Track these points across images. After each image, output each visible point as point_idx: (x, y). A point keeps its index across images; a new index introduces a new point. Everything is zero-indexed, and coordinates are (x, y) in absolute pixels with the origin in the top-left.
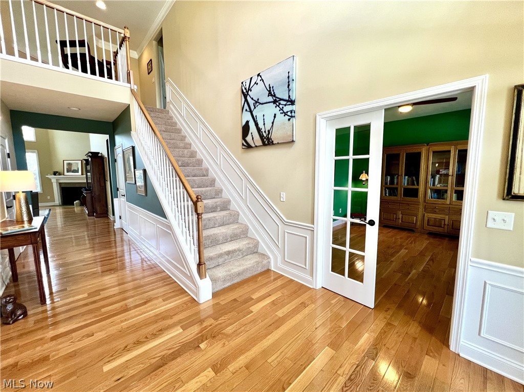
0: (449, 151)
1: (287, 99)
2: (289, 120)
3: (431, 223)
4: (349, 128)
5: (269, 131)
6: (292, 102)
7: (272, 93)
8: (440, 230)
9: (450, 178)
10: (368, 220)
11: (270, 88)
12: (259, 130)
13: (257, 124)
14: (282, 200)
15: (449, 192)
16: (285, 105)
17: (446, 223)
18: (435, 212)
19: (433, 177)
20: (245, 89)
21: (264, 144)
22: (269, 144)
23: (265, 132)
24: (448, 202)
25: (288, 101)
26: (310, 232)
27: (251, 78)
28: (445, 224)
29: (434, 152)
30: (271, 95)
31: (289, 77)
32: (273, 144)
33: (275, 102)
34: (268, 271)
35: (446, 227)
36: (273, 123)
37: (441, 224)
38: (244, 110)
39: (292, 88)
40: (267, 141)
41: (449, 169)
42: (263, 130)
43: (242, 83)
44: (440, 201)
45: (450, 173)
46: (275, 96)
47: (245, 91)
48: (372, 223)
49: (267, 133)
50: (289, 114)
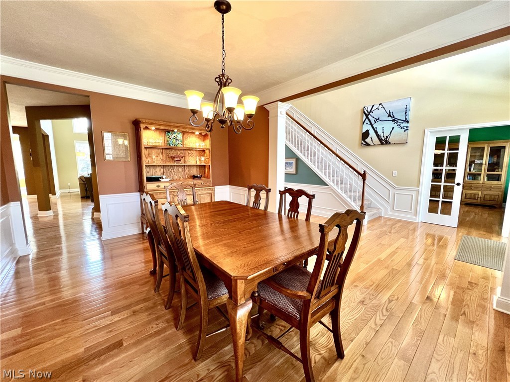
0: (484, 148)
1: (404, 120)
2: (405, 131)
3: (467, 197)
4: (446, 137)
5: (387, 137)
6: (408, 122)
7: (392, 116)
8: (475, 201)
9: (483, 166)
10: (456, 183)
11: (390, 112)
12: (378, 136)
13: (376, 132)
14: (394, 175)
15: (482, 175)
16: (402, 123)
17: (480, 196)
18: (471, 189)
19: (470, 165)
20: (367, 111)
21: (382, 144)
22: (386, 144)
23: (384, 137)
24: (481, 182)
25: (404, 121)
26: (415, 192)
27: (373, 106)
28: (478, 197)
29: (472, 148)
30: (391, 116)
31: (406, 108)
32: (390, 143)
33: (393, 121)
34: (380, 217)
35: (479, 199)
36: (391, 132)
37: (475, 197)
38: (365, 123)
39: (409, 114)
40: (384, 142)
41: (483, 159)
42: (382, 136)
43: (364, 107)
44: (475, 181)
45: (484, 163)
46: (394, 117)
47: (366, 112)
48: (458, 184)
49: (385, 137)
50: (405, 128)
